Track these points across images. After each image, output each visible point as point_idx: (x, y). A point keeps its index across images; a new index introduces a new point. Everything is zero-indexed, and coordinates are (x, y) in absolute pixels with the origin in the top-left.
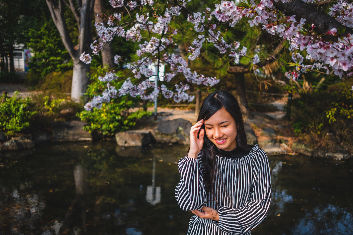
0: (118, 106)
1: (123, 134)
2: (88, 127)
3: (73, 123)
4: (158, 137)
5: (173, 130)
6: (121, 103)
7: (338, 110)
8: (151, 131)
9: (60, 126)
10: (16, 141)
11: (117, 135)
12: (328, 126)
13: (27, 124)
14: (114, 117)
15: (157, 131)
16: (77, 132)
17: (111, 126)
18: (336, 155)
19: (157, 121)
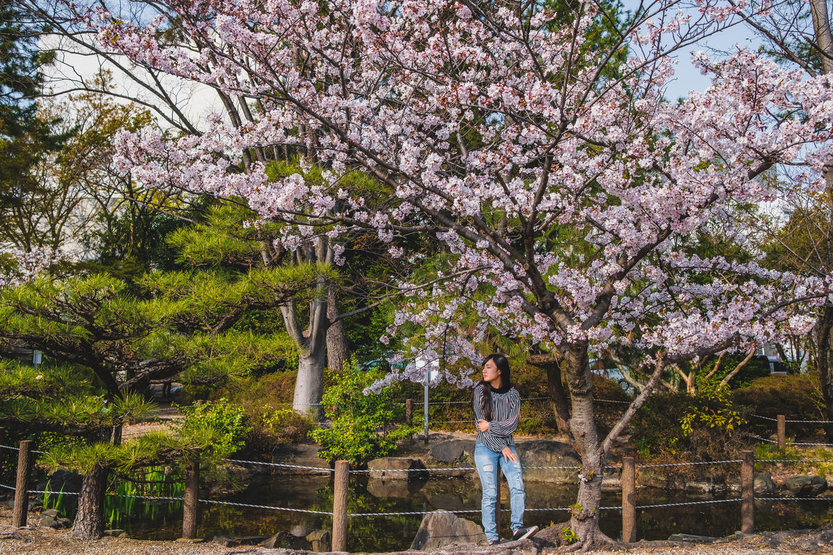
0: (372, 418)
1: (378, 461)
2: (325, 453)
3: (302, 447)
4: (433, 469)
5: (455, 455)
6: (377, 414)
7: (698, 416)
8: (422, 459)
9: (283, 452)
10: (228, 468)
11: (369, 464)
12: (685, 443)
13: (243, 443)
14: (366, 436)
15: (430, 457)
16: (309, 460)
17: (362, 449)
18: (701, 485)
19: (429, 447)
